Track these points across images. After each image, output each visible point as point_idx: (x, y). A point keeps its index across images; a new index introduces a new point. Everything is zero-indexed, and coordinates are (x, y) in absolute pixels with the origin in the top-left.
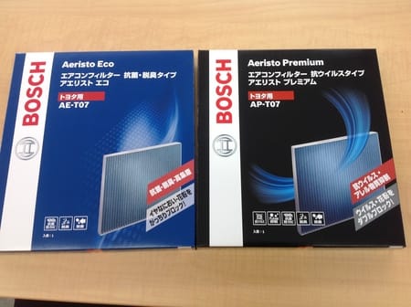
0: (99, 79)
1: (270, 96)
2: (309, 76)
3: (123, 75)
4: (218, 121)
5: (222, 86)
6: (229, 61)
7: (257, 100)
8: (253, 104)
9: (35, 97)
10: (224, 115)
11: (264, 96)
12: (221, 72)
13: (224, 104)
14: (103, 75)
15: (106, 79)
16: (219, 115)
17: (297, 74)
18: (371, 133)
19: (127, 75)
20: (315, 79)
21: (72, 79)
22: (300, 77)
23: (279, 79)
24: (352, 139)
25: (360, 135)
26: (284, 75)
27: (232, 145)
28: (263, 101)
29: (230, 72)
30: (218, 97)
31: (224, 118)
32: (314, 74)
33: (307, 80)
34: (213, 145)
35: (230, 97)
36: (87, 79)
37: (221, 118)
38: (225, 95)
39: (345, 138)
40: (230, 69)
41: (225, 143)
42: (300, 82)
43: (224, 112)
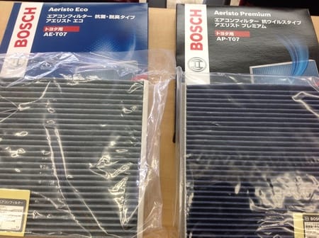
0: (76, 18)
1: (232, 34)
2: (260, 22)
3: (94, 16)
4: (192, 48)
5: (194, 26)
6: (200, 11)
7: (222, 36)
8: (219, 39)
9: (26, 29)
10: (196, 45)
11: (227, 34)
12: (194, 17)
13: (196, 37)
14: (79, 16)
15: (81, 18)
16: (192, 45)
17: (252, 21)
18: (310, 60)
19: (97, 16)
20: (265, 24)
21: (56, 18)
22: (254, 23)
23: (238, 23)
24: (296, 64)
25: (302, 61)
26: (241, 21)
27: (202, 65)
28: (226, 37)
29: (201, 18)
30: (192, 33)
31: (196, 46)
32: (264, 21)
33: (260, 25)
34: (188, 64)
35: (201, 34)
36: (67, 18)
37: (194, 46)
38: (197, 32)
39: (291, 63)
40: (200, 16)
41: (197, 64)
42: (254, 26)
43: (196, 43)
